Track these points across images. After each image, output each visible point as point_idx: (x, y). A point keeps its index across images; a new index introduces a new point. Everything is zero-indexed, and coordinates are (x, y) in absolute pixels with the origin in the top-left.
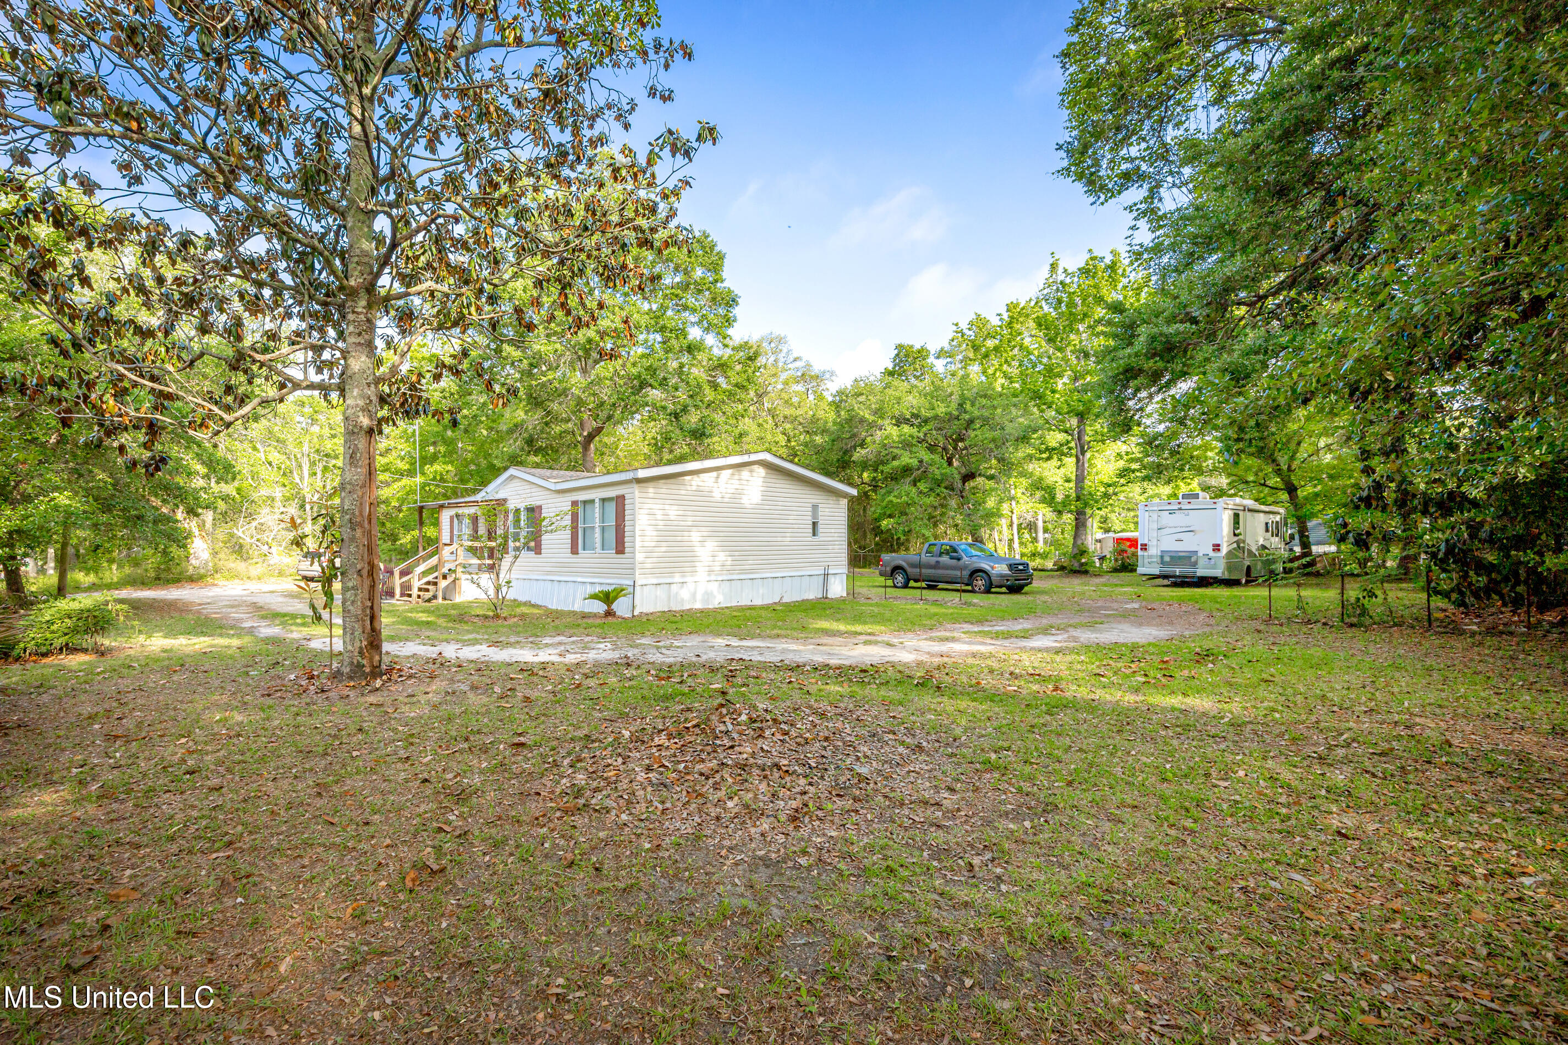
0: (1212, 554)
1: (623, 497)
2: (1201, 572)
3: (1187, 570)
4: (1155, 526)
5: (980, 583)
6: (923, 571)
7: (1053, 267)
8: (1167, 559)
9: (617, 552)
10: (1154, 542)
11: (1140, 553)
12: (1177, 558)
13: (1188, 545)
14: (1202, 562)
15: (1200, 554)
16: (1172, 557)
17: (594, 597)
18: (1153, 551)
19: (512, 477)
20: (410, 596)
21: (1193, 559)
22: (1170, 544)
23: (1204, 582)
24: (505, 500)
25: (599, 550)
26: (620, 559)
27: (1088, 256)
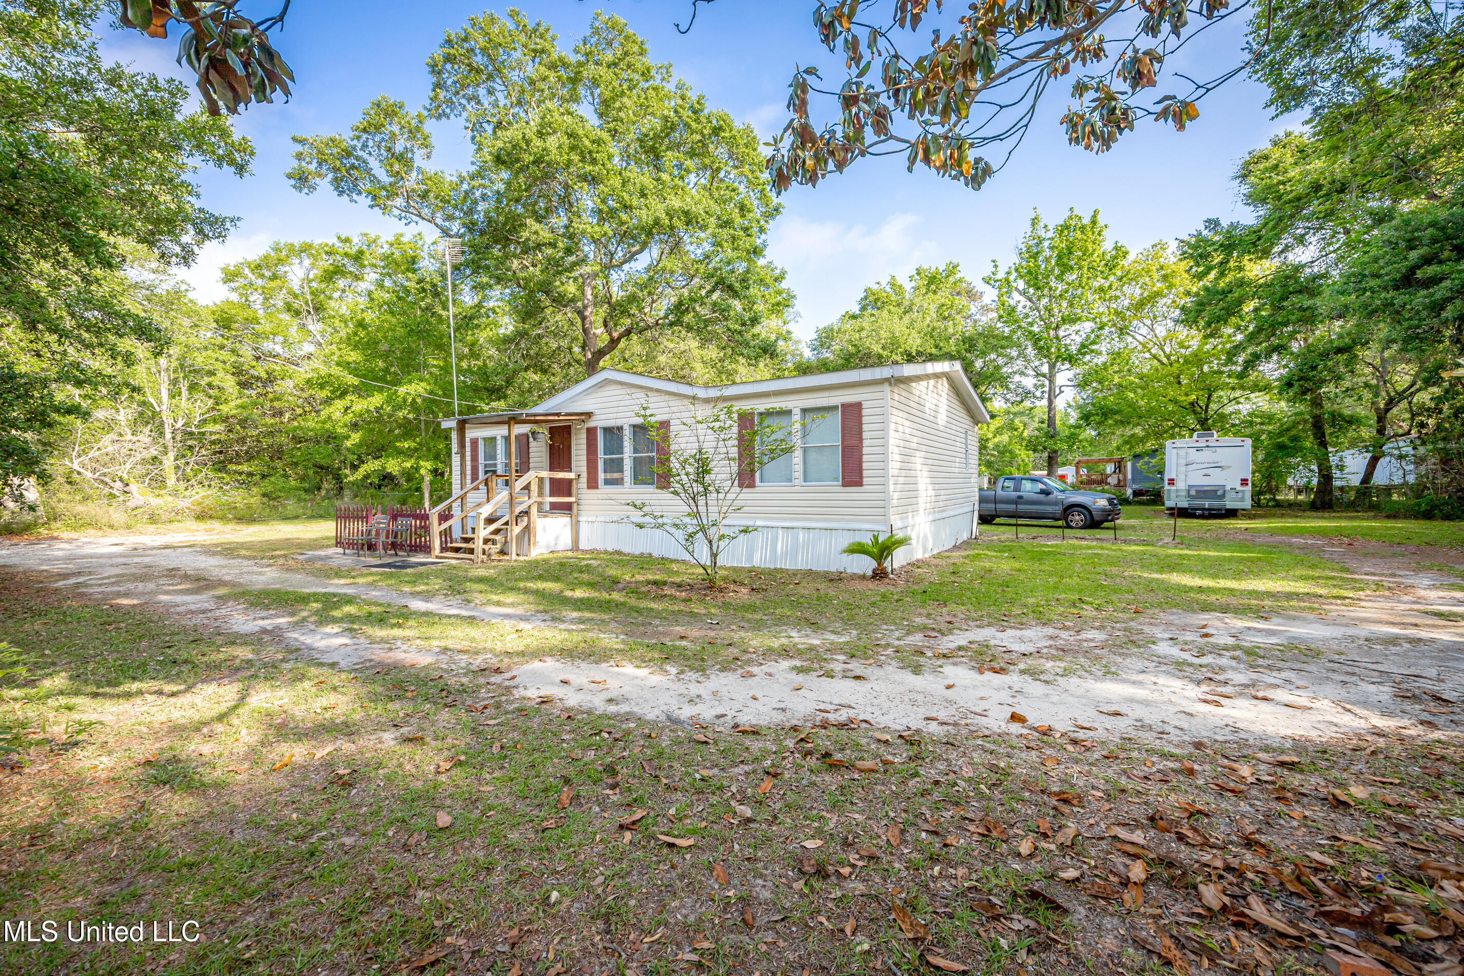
0: (1239, 488)
1: (858, 406)
2: (1230, 505)
3: (1216, 503)
4: (1183, 462)
5: (1077, 518)
6: (999, 506)
7: (1034, 222)
8: (1193, 493)
9: (845, 484)
10: (1182, 477)
11: (1167, 487)
12: (1202, 493)
13: (1216, 479)
14: (1230, 495)
15: (1228, 488)
16: (1197, 492)
17: (857, 549)
18: (1181, 485)
19: (608, 382)
20: (471, 551)
21: (1219, 493)
22: (1198, 479)
23: (1232, 514)
24: (589, 415)
25: (800, 481)
26: (852, 493)
27: (1069, 213)
